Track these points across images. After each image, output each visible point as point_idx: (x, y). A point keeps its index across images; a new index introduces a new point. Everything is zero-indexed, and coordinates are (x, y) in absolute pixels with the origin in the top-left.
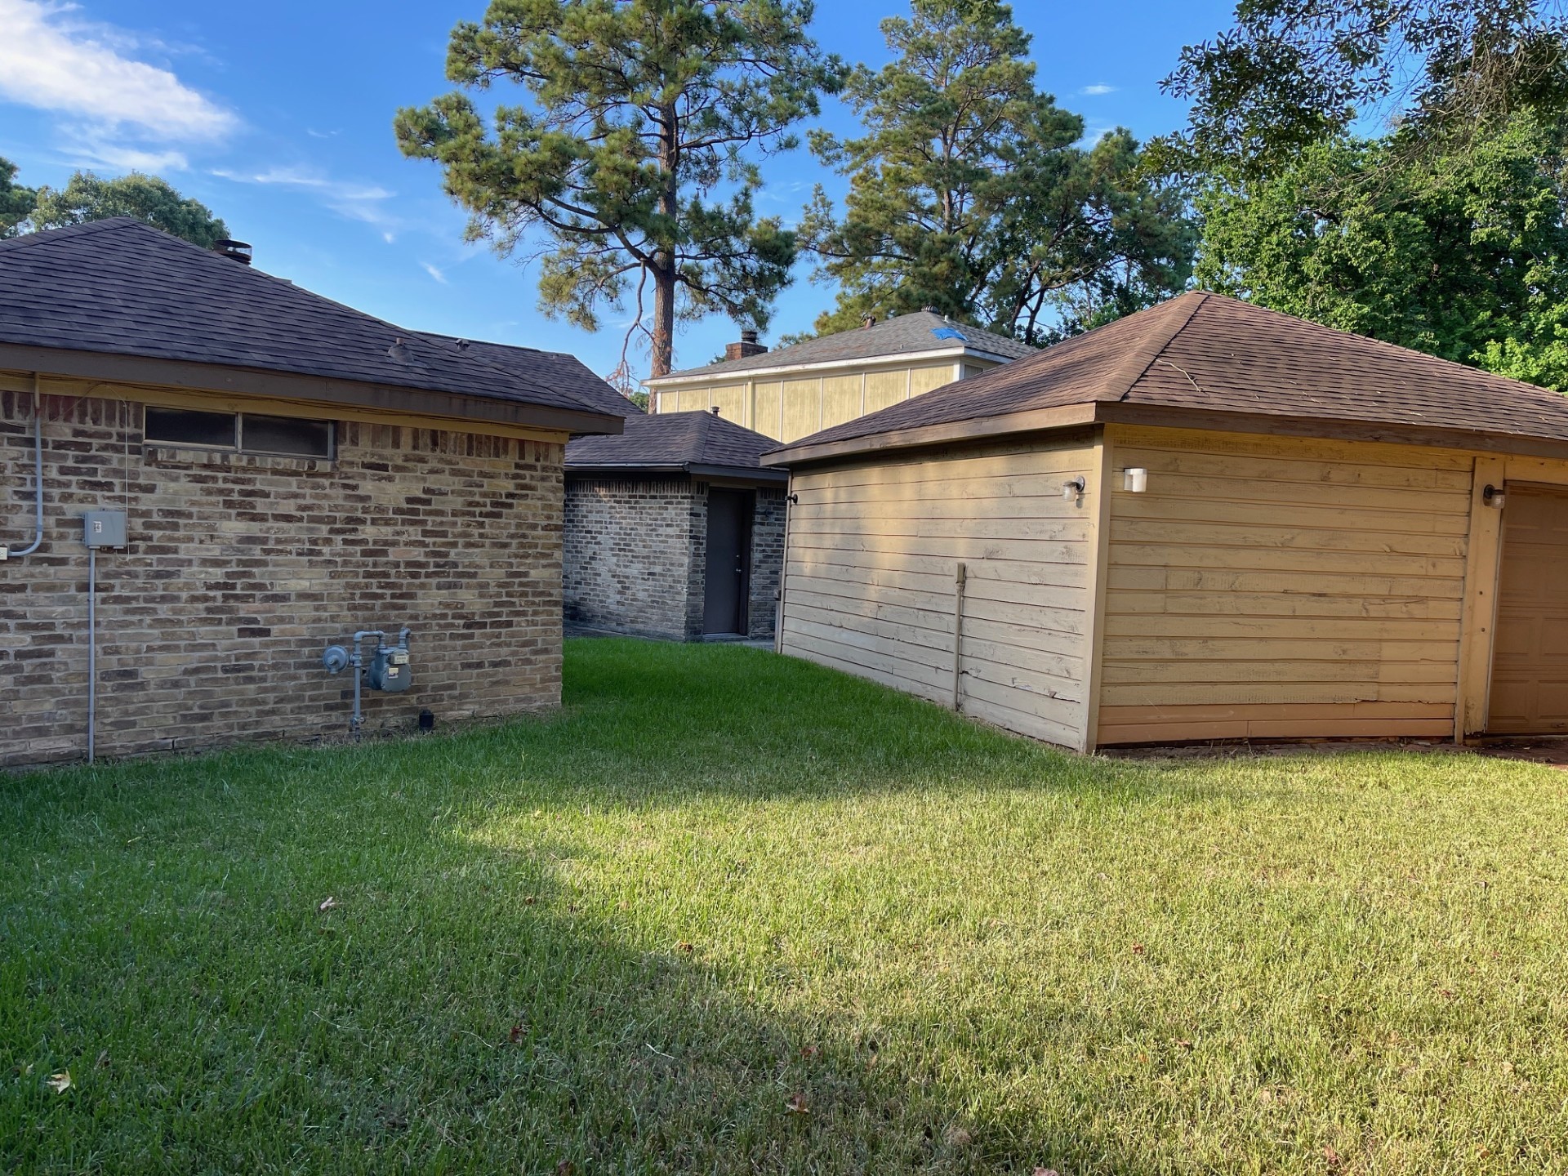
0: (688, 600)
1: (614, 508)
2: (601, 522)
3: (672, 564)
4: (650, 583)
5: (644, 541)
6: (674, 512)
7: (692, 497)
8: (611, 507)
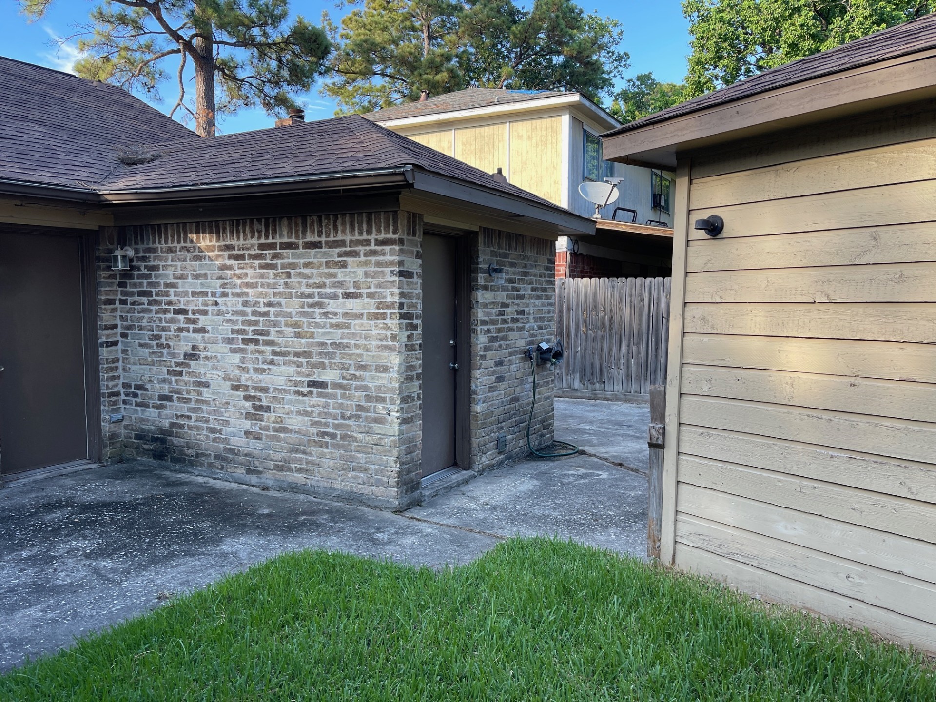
0: (401, 433)
1: (230, 268)
2: (205, 294)
3: (363, 368)
4: (315, 400)
5: (295, 325)
6: (360, 271)
7: (401, 242)
8: (224, 267)
